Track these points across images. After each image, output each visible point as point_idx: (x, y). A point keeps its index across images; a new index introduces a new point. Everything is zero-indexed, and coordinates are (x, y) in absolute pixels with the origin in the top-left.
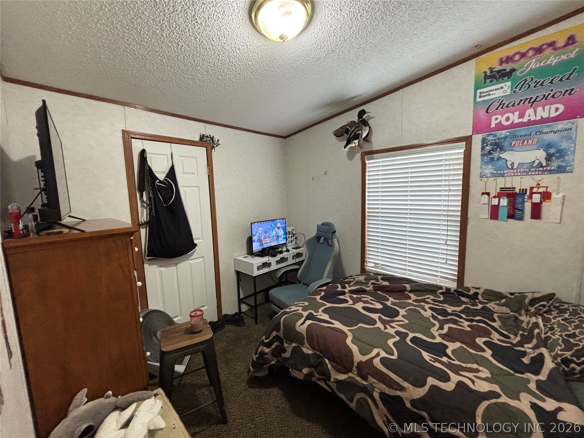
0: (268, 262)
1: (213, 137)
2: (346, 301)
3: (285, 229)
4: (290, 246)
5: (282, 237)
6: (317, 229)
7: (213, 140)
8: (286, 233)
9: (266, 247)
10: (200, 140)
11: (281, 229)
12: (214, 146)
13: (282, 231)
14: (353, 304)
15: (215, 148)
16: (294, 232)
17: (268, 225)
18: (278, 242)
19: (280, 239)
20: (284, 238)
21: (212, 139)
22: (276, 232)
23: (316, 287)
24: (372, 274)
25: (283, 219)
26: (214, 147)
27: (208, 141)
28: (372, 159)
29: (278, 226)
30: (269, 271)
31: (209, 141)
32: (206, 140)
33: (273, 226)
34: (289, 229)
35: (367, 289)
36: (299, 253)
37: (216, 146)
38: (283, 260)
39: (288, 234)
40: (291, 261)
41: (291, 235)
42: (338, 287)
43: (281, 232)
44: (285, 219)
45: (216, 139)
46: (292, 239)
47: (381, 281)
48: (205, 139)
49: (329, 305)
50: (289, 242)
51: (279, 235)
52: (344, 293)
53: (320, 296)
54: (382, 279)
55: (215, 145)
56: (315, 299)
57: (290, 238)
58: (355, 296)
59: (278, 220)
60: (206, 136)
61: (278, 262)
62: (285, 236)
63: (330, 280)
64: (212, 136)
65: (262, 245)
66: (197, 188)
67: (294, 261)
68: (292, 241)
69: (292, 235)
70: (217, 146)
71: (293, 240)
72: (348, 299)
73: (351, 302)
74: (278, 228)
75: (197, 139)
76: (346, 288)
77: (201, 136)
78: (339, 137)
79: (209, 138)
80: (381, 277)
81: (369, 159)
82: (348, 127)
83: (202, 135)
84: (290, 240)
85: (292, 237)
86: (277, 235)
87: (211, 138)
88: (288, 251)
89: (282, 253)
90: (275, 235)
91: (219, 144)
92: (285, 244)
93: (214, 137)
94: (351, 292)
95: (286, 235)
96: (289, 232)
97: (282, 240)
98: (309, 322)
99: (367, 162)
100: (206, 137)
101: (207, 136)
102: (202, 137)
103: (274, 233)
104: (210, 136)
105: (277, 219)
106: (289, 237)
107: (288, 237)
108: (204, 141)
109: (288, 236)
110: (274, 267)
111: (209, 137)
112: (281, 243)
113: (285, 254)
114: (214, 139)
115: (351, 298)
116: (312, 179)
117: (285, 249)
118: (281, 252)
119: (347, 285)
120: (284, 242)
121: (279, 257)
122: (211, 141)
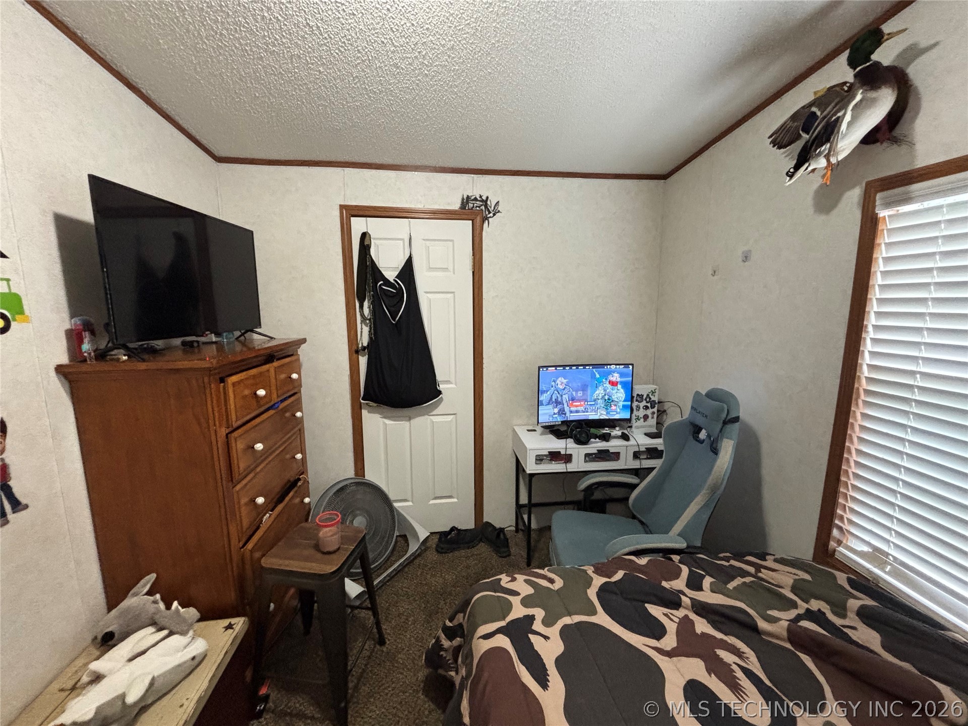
0: (563, 452)
1: (487, 198)
2: (656, 630)
3: (629, 388)
4: (637, 427)
5: (621, 404)
6: (692, 403)
7: (486, 206)
8: (632, 397)
9: (572, 418)
10: (461, 208)
11: (619, 386)
12: (489, 216)
13: (622, 391)
14: (669, 654)
15: (490, 219)
16: (653, 398)
17: (584, 375)
18: (608, 413)
19: (614, 407)
20: (624, 406)
21: (485, 202)
22: (605, 390)
23: (627, 550)
24: (842, 578)
25: (626, 365)
26: (487, 218)
27: (476, 207)
28: (907, 200)
29: (611, 378)
30: (565, 471)
31: (479, 207)
32: (473, 206)
33: (598, 376)
34: (639, 389)
35: (762, 624)
36: (656, 449)
37: (491, 215)
38: (603, 455)
39: (637, 401)
40: (627, 462)
41: (644, 403)
42: (677, 575)
43: (619, 394)
44: (632, 365)
45: (492, 203)
46: (649, 412)
47: (852, 619)
48: (471, 205)
49: (602, 619)
50: (638, 419)
51: (614, 398)
52: (672, 601)
53: (605, 580)
54: (864, 614)
55: (490, 213)
56: (589, 582)
57: (641, 409)
58: (702, 626)
59: (613, 367)
60: (472, 198)
61: (589, 457)
62: (629, 403)
63: (683, 545)
64: (484, 198)
66: (451, 295)
67: (635, 465)
68: (646, 417)
69: (649, 405)
70: (494, 215)
71: (650, 416)
72: (671, 627)
73: (670, 641)
74: (614, 384)
75: (456, 206)
76: (699, 588)
77: (463, 199)
79: (478, 203)
80: (862, 607)
81: (888, 204)
82: (814, 109)
83: (465, 197)
84: (641, 413)
85: (646, 408)
86: (606, 397)
87: (482, 201)
88: (625, 437)
89: (607, 441)
90: (603, 397)
91: (499, 212)
92: (629, 420)
93: (489, 198)
94: (702, 609)
95: (632, 401)
96: (640, 396)
97: (618, 410)
98: (503, 641)
99: (883, 213)
100: (473, 200)
101: (476, 199)
102: (466, 201)
103: (600, 392)
104: (481, 197)
105: (611, 365)
106: (638, 408)
107: (634, 408)
108: (468, 209)
109: (635, 404)
110: (578, 464)
111: (479, 199)
112: (617, 417)
113: (614, 445)
114: (489, 203)
115: (685, 626)
116: (711, 272)
117: (619, 433)
118: (606, 438)
119: (707, 581)
120: (626, 415)
121: (596, 445)
122: (483, 208)
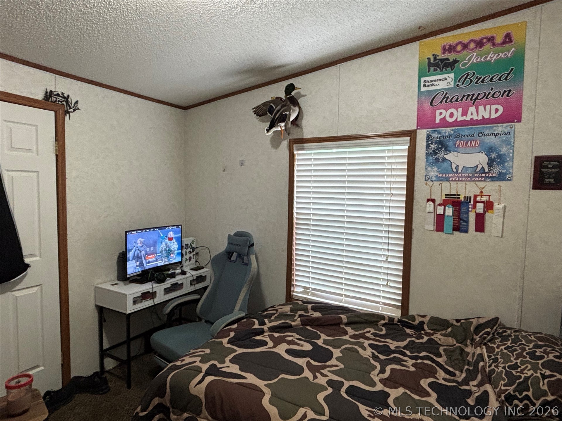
0: (151, 292)
1: (68, 96)
2: (265, 343)
3: (180, 240)
4: (186, 266)
5: (176, 252)
6: (228, 240)
7: (67, 102)
8: (182, 247)
9: (147, 268)
10: (44, 99)
11: (174, 240)
12: (70, 110)
13: (176, 243)
14: (274, 347)
15: (71, 113)
16: (193, 246)
17: (152, 235)
18: (169, 260)
19: (172, 255)
20: (178, 254)
21: (67, 99)
22: (166, 244)
23: (223, 325)
24: (300, 303)
25: (178, 226)
26: (69, 113)
27: (59, 101)
28: (303, 149)
29: (169, 236)
30: (153, 304)
31: (61, 102)
32: (56, 101)
33: (162, 235)
34: (187, 241)
35: (293, 324)
36: (201, 276)
37: (72, 110)
38: (176, 287)
39: (185, 248)
40: (187, 288)
41: (189, 250)
42: (254, 324)
43: (174, 246)
44: (181, 225)
45: (73, 99)
46: (191, 255)
47: (311, 312)
48: (54, 99)
49: (240, 351)
50: (186, 260)
51: (172, 248)
52: (261, 332)
53: (228, 338)
54: (313, 309)
55: (70, 108)
56: (221, 343)
57: (188, 254)
58: (276, 335)
59: (170, 228)
60: (55, 93)
61: (167, 291)
62: (180, 251)
63: (243, 314)
64: (66, 95)
65: (141, 265)
66: (35, 174)
67: (192, 289)
68: (190, 258)
69: (191, 250)
70: (74, 110)
71: (192, 257)
72: (267, 339)
73: (271, 344)
74: (170, 239)
75: (40, 96)
76: (265, 324)
77: (46, 92)
78: (260, 116)
79: (60, 98)
80: (312, 307)
81: (298, 150)
82: (272, 104)
83: (48, 91)
84: (187, 257)
85: (190, 252)
86: (167, 249)
87: (64, 97)
88: (183, 273)
89: (174, 277)
90: (165, 249)
91: (78, 109)
92: (180, 263)
93: (70, 97)
94: (272, 329)
95: (182, 249)
96: (187, 245)
97: (175, 257)
98: (210, 379)
99: (295, 152)
100: (55, 95)
101: (58, 95)
102: (49, 95)
103: (163, 245)
104: (63, 94)
105: (169, 226)
106: (186, 252)
107: (184, 253)
108: (51, 102)
109: (184, 250)
110: (160, 298)
111: (61, 95)
112: (174, 261)
113: (178, 279)
114: (69, 100)
115: (271, 337)
116: (222, 169)
117: (180, 271)
118: (173, 276)
119: (266, 320)
120: (179, 259)
121: (169, 282)
122: (65, 103)
